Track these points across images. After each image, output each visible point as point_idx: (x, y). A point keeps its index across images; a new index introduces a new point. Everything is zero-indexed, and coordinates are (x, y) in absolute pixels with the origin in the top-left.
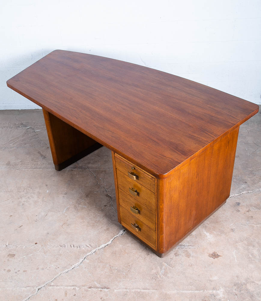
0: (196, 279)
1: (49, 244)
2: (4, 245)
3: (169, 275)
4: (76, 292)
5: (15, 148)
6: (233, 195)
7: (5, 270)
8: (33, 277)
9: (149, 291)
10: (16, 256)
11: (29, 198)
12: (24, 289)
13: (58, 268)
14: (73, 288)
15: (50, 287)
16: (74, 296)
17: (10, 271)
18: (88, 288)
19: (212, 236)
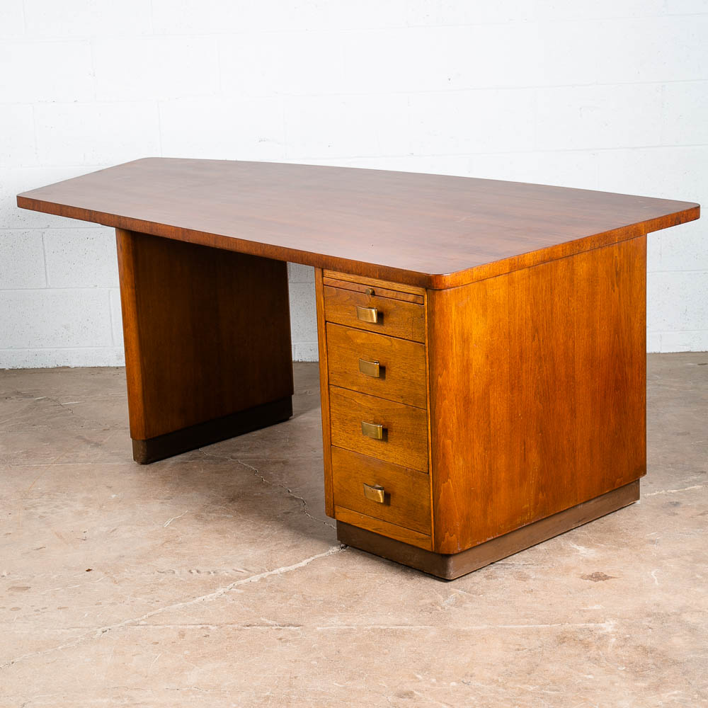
0: (542, 610)
1: (126, 570)
3: (468, 605)
4: (209, 632)
6: (663, 492)
7: (4, 608)
8: (86, 615)
9: (411, 627)
10: (32, 589)
11: (57, 507)
12: (63, 631)
13: (157, 601)
14: (202, 627)
15: (137, 627)
16: (205, 638)
17: (18, 609)
18: (244, 626)
19: (592, 551)
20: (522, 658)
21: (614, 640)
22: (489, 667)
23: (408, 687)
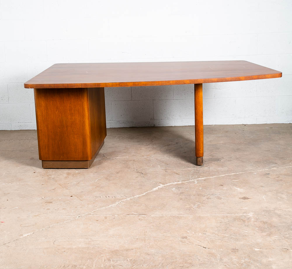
0: (227, 209)
1: (84, 196)
2: (39, 198)
3: (202, 208)
4: (115, 217)
6: (263, 170)
7: (44, 209)
9: (184, 215)
10: (53, 202)
11: (58, 175)
12: (65, 216)
13: (96, 207)
14: (112, 215)
15: (90, 215)
17: (49, 209)
18: (126, 215)
19: (242, 189)
20: (223, 225)
21: (253, 219)
22: (212, 228)
23: (185, 235)
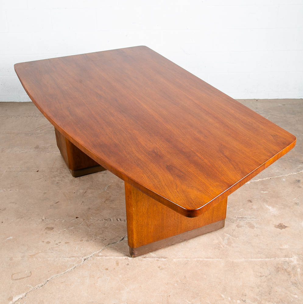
0: (264, 248)
1: (92, 218)
2: (39, 219)
3: (233, 245)
4: (128, 262)
5: (43, 134)
6: (292, 174)
7: (43, 242)
8: (77, 248)
9: (213, 259)
10: (54, 229)
11: (63, 177)
12: (68, 259)
13: (105, 239)
14: (126, 258)
15: (98, 257)
16: (127, 266)
17: (49, 242)
20: (264, 282)
21: (299, 270)
22: (251, 289)
